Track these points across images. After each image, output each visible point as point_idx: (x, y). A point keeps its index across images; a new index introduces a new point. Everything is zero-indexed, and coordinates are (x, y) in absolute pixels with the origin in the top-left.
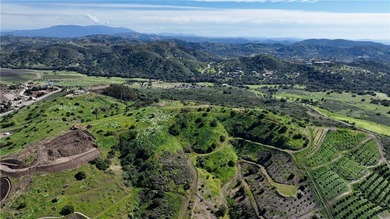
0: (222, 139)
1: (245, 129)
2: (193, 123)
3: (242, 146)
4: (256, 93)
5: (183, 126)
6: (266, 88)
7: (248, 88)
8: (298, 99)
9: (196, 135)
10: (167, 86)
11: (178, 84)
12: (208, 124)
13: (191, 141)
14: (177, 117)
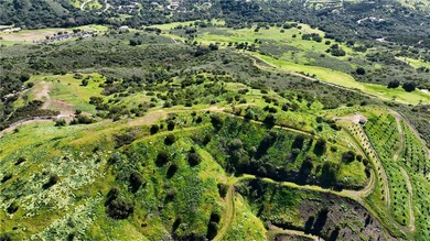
0: (223, 192)
1: (251, 153)
2: (152, 166)
3: (261, 194)
4: (174, 37)
5: (135, 183)
6: (180, 28)
7: (159, 31)
8: (230, 44)
9: (170, 198)
10: (32, 38)
11: (51, 32)
12: (183, 163)
13: (165, 219)
14: (112, 161)
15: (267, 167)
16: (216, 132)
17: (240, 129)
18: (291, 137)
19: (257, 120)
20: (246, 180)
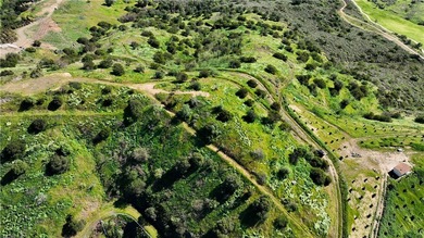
0: (69, 229)
15: (160, 210)
16: (122, 128)
17: (159, 132)
18: (221, 174)
19: (191, 125)
20: (124, 217)
